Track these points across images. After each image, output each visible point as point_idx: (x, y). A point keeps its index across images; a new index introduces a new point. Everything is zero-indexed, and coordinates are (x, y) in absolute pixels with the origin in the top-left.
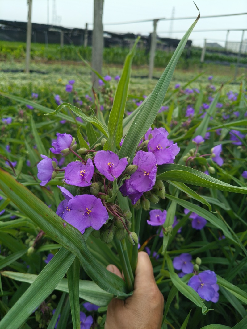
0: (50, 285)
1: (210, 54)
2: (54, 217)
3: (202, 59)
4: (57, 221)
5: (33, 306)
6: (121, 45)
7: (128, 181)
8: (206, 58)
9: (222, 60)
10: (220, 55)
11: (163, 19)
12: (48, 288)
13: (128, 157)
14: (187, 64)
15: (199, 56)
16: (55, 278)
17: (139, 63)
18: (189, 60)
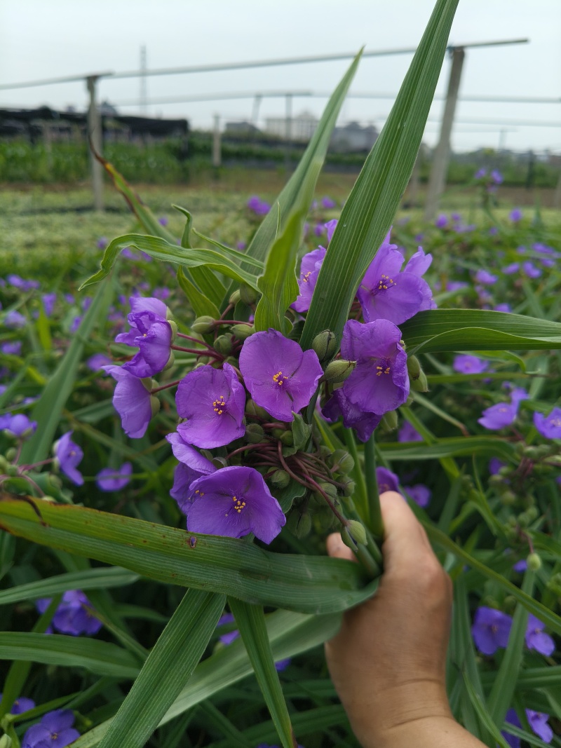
0: (176, 674)
1: (232, 147)
2: (164, 537)
3: (216, 158)
4: (172, 544)
5: (146, 727)
6: (27, 137)
7: (341, 393)
8: (226, 155)
9: (260, 158)
10: (257, 148)
11: (109, 75)
12: (174, 681)
13: (331, 331)
14: (185, 170)
15: (207, 151)
16: (186, 657)
17: (72, 175)
18: (188, 163)
